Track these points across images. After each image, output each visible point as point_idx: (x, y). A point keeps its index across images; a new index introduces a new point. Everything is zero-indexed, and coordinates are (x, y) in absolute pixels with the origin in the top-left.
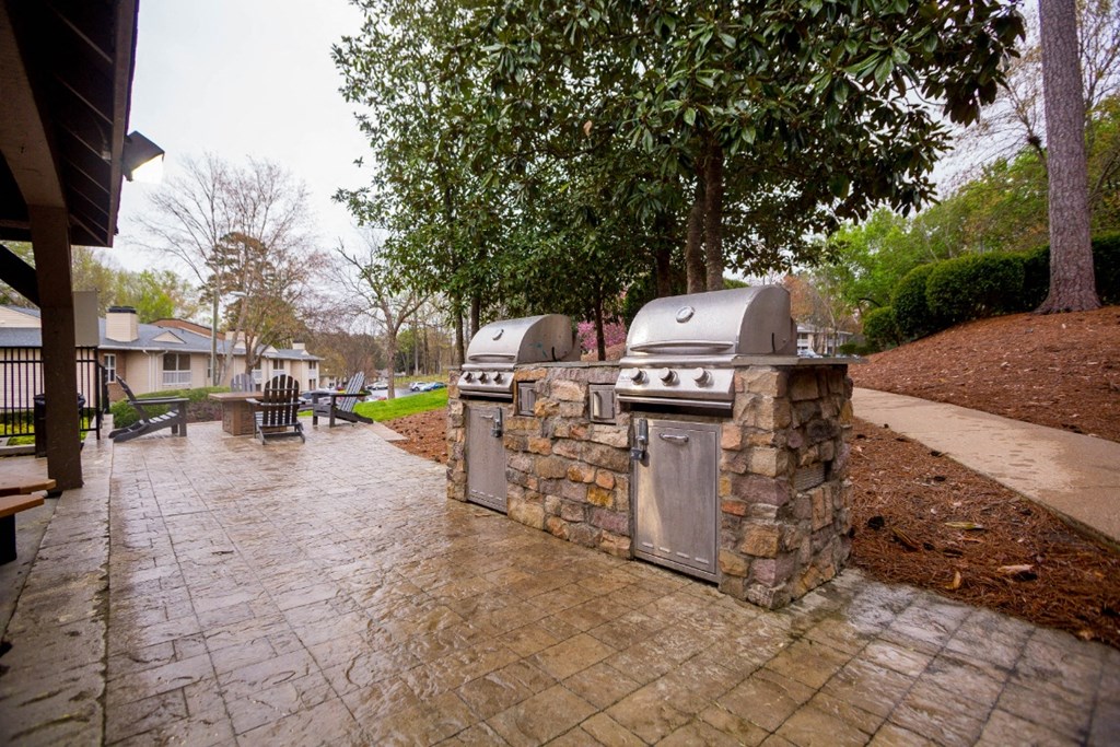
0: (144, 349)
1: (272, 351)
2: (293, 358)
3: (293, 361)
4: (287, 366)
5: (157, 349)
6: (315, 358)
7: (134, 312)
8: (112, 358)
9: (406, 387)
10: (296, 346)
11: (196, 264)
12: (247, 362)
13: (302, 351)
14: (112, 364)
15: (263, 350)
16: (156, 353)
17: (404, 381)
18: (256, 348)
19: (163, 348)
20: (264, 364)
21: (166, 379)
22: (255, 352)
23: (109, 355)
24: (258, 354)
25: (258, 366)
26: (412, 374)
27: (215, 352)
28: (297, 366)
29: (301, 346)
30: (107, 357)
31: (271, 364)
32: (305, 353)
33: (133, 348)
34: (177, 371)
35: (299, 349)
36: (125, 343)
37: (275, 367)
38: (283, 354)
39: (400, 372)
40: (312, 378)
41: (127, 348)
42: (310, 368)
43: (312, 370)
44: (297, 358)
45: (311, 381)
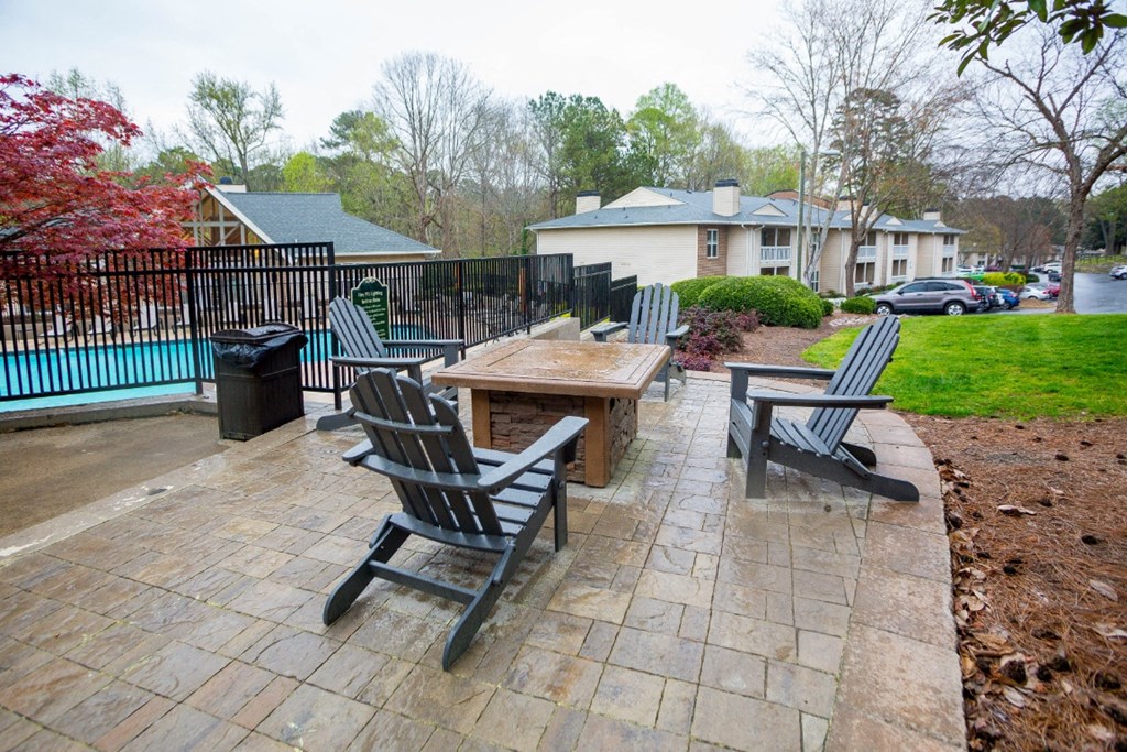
0: (742, 223)
1: (893, 223)
2: (920, 231)
3: (921, 235)
4: (913, 241)
5: (754, 223)
6: (955, 231)
7: (736, 185)
8: (715, 232)
9: (1105, 271)
10: (929, 216)
11: (793, 125)
12: (853, 237)
14: (715, 239)
15: (877, 222)
16: (755, 227)
17: (1102, 263)
19: (759, 223)
20: (879, 238)
21: (765, 256)
22: (865, 224)
23: (713, 230)
24: (867, 226)
25: (872, 242)
26: (1119, 253)
28: (927, 241)
29: (936, 216)
30: (710, 233)
31: (891, 239)
32: (941, 224)
33: (732, 222)
34: (776, 247)
35: (933, 219)
36: (727, 218)
37: (896, 242)
38: (908, 227)
39: (1096, 248)
40: (948, 255)
41: (727, 222)
42: (946, 243)
43: (949, 245)
44: (927, 231)
45: (945, 259)
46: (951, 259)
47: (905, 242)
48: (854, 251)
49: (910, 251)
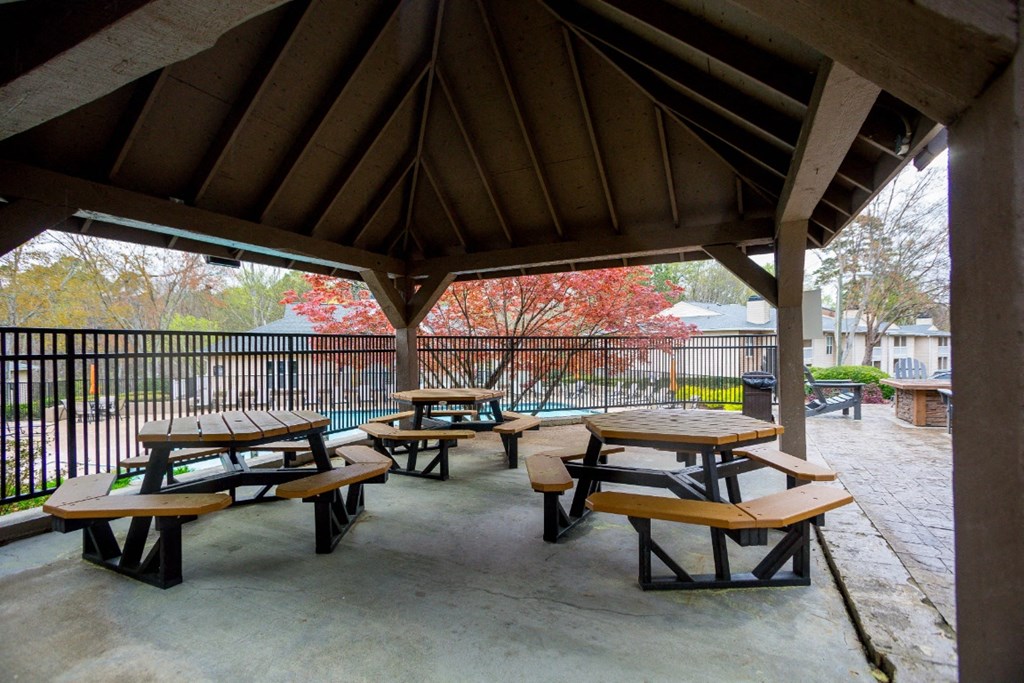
1: (894, 329)
2: (917, 334)
3: (917, 338)
4: (910, 343)
10: (922, 322)
12: (868, 339)
13: (929, 326)
14: (751, 342)
15: (886, 329)
18: (878, 326)
20: (884, 341)
22: (876, 330)
24: (879, 331)
25: (879, 344)
27: (840, 331)
28: (923, 343)
29: (929, 321)
31: (892, 341)
32: (933, 329)
35: (926, 323)
36: (760, 325)
37: (896, 344)
38: (906, 331)
40: (942, 355)
41: (762, 329)
42: (940, 344)
43: (943, 347)
44: (922, 334)
45: (940, 359)
46: (945, 358)
47: (904, 344)
48: (869, 352)
49: (908, 351)
